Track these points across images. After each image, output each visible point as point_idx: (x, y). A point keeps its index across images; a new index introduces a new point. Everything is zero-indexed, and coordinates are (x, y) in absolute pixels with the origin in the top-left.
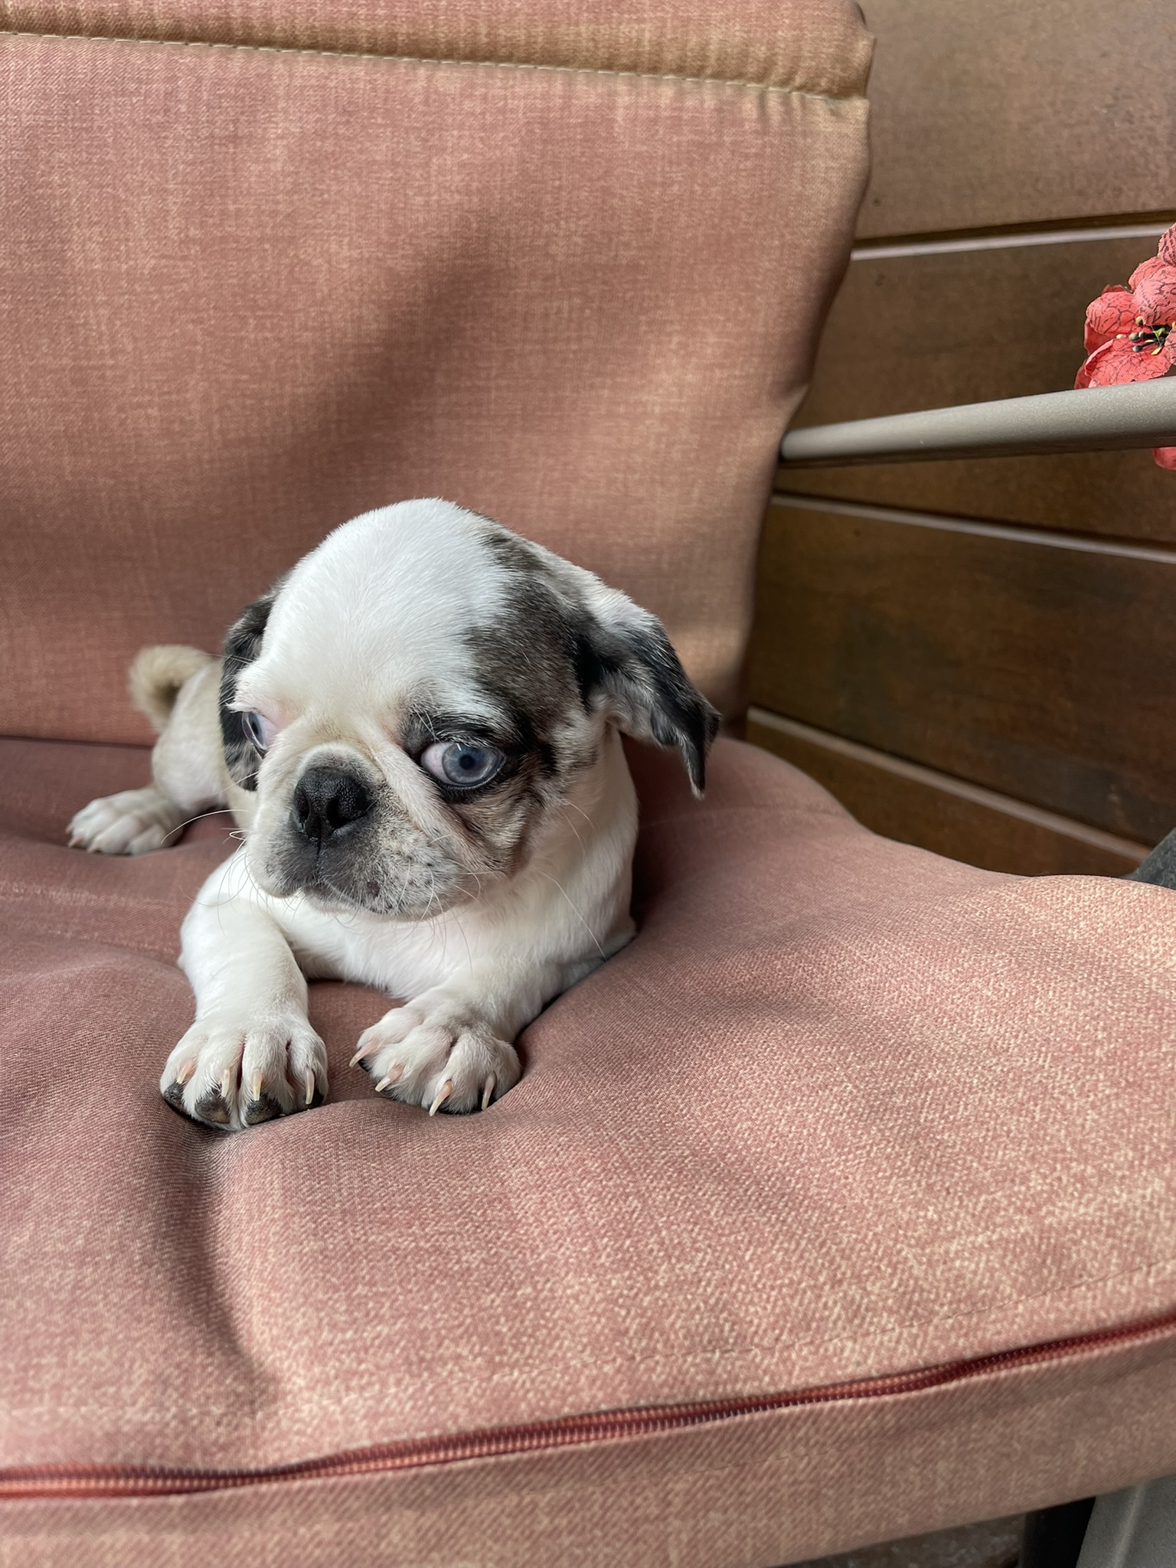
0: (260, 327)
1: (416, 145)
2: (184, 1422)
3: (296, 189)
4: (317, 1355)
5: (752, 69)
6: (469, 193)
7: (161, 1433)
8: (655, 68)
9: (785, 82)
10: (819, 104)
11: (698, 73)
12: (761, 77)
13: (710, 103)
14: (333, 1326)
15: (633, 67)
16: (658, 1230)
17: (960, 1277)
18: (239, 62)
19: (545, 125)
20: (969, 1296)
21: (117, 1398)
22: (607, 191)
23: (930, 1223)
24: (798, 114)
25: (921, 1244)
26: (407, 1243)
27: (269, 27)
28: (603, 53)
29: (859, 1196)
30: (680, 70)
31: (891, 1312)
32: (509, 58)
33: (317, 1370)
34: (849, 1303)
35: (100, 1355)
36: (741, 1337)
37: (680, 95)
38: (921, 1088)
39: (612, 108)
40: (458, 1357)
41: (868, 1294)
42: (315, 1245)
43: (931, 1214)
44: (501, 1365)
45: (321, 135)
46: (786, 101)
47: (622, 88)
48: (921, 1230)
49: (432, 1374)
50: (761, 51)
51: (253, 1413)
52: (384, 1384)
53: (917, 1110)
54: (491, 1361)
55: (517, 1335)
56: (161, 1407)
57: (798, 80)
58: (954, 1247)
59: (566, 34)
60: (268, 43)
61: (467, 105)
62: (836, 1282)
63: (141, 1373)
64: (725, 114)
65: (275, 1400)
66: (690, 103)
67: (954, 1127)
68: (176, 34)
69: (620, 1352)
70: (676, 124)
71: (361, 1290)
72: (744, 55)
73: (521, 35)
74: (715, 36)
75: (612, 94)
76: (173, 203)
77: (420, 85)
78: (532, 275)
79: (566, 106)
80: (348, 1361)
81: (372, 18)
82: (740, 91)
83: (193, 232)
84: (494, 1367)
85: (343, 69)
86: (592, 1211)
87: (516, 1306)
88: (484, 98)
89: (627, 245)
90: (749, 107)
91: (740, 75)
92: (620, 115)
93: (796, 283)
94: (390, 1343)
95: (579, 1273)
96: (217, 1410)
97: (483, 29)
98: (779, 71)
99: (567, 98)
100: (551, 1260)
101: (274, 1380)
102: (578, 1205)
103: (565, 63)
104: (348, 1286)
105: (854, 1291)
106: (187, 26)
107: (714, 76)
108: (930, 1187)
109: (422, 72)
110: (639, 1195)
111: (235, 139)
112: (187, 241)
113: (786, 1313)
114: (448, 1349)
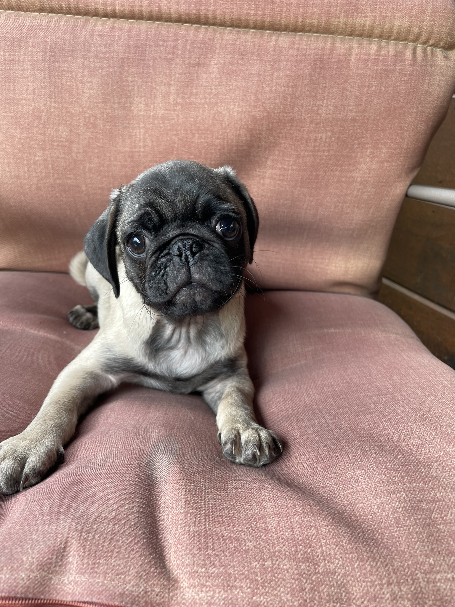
0: (200, 138)
1: (269, 67)
2: (146, 593)
3: (220, 84)
4: (192, 575)
5: (411, 37)
6: (288, 87)
7: (138, 596)
8: (370, 36)
9: (424, 43)
10: (439, 52)
11: (388, 38)
12: (415, 40)
13: (392, 53)
14: (198, 565)
15: (361, 35)
16: (321, 546)
17: (439, 590)
18: (203, 33)
19: (321, 61)
20: (441, 599)
21: (124, 580)
22: (345, 89)
23: (430, 564)
24: (429, 57)
25: (426, 573)
26: (227, 534)
27: (215, 18)
28: (349, 30)
29: (403, 547)
30: (381, 37)
31: (409, 600)
32: (309, 31)
33: (191, 581)
34: (393, 593)
35: (120, 562)
36: (349, 599)
37: (380, 48)
38: (434, 501)
39: (350, 55)
40: (242, 587)
41: (401, 591)
42: (195, 529)
43: (431, 561)
44: (257, 593)
45: (231, 63)
46: (425, 51)
47: (355, 46)
48: (426, 567)
49: (232, 592)
50: (416, 30)
51: (169, 593)
52: (214, 592)
53: (431, 512)
54: (253, 591)
55: (264, 582)
56: (139, 586)
57: (431, 42)
58: (438, 577)
59: (334, 21)
60: (214, 24)
61: (291, 52)
62: (389, 584)
63: (133, 572)
64: (398, 56)
65: (177, 589)
66: (383, 52)
67: (445, 523)
68: (179, 20)
69: (302, 597)
70: (376, 61)
71: (209, 552)
72: (409, 32)
73: (315, 22)
74: (397, 24)
75: (351, 48)
76: (173, 89)
77: (272, 43)
78: (311, 122)
79: (331, 54)
80: (203, 581)
81: (256, 15)
82: (405, 47)
83: (179, 101)
84: (254, 594)
85: (242, 37)
86: (297, 531)
87: (265, 569)
88: (298, 49)
89: (351, 111)
90: (408, 54)
91: (406, 40)
92: (353, 58)
93: (422, 127)
94: (217, 576)
95: (289, 560)
96: (157, 590)
97: (300, 20)
98: (423, 38)
99: (332, 50)
100: (279, 551)
101: (177, 581)
102: (291, 527)
103: (332, 33)
104: (206, 549)
105: (396, 589)
106: (183, 17)
107: (395, 40)
108: (432, 549)
109: (274, 38)
110: (316, 528)
111: (198, 65)
112: (176, 104)
113: (367, 593)
114: (238, 583)
